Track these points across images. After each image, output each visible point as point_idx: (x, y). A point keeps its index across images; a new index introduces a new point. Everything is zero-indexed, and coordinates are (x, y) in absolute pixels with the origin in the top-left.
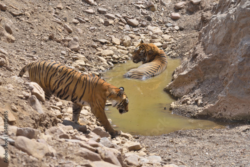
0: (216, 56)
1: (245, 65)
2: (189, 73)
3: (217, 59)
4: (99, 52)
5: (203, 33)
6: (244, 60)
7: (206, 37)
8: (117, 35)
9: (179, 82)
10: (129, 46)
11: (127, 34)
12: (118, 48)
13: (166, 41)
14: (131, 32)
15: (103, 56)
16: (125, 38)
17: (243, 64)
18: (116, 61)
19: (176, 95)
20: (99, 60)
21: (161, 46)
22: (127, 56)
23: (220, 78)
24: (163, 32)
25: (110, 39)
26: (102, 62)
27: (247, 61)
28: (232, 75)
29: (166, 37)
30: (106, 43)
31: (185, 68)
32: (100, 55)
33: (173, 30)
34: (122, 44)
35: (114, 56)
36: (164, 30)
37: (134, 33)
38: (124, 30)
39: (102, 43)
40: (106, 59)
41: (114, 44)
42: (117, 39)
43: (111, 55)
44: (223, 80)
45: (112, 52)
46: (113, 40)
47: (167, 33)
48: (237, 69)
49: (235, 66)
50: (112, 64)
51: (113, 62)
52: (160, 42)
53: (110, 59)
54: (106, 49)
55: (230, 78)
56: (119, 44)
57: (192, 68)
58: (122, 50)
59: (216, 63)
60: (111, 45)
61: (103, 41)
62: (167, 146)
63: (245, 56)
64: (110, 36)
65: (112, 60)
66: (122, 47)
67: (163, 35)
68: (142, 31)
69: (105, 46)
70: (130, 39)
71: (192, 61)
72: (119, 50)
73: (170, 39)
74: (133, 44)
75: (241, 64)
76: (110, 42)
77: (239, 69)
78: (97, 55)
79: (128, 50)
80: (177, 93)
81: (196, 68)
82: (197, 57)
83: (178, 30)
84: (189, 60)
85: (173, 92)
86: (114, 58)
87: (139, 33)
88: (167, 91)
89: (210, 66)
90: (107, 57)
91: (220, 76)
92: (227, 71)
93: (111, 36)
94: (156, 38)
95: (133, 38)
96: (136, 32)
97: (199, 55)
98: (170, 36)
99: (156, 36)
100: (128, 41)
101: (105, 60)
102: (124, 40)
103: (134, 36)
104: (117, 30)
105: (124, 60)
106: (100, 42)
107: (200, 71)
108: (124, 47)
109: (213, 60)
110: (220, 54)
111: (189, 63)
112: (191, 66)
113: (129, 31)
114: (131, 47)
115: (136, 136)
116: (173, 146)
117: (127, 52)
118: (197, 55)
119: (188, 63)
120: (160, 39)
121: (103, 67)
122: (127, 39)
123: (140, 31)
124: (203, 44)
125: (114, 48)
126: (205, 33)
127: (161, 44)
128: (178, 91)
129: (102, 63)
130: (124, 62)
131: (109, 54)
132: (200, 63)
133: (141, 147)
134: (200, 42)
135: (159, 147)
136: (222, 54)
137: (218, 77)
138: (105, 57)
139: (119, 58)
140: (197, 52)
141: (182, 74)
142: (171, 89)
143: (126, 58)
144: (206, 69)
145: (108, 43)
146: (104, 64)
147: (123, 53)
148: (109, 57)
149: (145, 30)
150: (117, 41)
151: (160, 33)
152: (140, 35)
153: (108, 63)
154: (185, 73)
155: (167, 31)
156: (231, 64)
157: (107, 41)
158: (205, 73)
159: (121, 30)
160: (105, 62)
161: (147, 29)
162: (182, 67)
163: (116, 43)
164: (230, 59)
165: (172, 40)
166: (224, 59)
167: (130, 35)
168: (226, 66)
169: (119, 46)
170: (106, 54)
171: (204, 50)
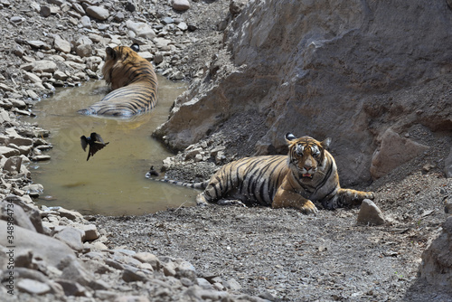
0: (254, 69)
1: (310, 84)
2: (202, 101)
3: (257, 75)
4: (27, 65)
5: (232, 29)
6: (308, 74)
7: (237, 34)
8: (65, 34)
9: (183, 119)
10: (88, 55)
11: (86, 34)
12: (66, 58)
13: (161, 49)
14: (94, 30)
15: (36, 72)
16: (80, 41)
17: (306, 83)
18: (62, 82)
19: (174, 145)
20: (26, 78)
21: (152, 59)
22: (83, 74)
23: (261, 111)
24: (157, 33)
25: (51, 41)
26: (32, 82)
27: (313, 78)
28: (284, 104)
29: (162, 42)
30: (42, 47)
31: (193, 94)
32: (29, 69)
33: (176, 31)
34: (74, 51)
35: (57, 72)
36: (158, 29)
37: (98, 32)
38: (80, 26)
39: (35, 48)
40: (41, 77)
41: (58, 51)
42: (65, 41)
43: (52, 71)
44: (266, 115)
45: (53, 65)
46: (56, 42)
47: (163, 36)
48: (293, 92)
49: (290, 87)
50: (53, 88)
51: (54, 85)
52: (149, 50)
53: (49, 77)
54: (42, 59)
55: (280, 110)
56: (69, 50)
57: (208, 93)
58: (73, 63)
59: (254, 82)
60: (53, 53)
61: (37, 43)
62: (150, 235)
63: (309, 67)
64: (51, 34)
65: (52, 80)
66: (74, 57)
67: (156, 39)
68: (116, 29)
69: (39, 54)
70: (90, 43)
72: (68, 63)
73: (169, 47)
74: (96, 52)
75: (302, 82)
76: (50, 47)
77: (297, 93)
78: (24, 68)
79: (85, 63)
80: (178, 141)
81: (214, 91)
82: (218, 72)
83: (184, 31)
84: (203, 80)
85: (169, 140)
86: (57, 77)
87: (108, 33)
88: (157, 137)
89: (243, 88)
90: (44, 74)
91: (261, 108)
92: (275, 98)
93: (54, 35)
94: (142, 44)
95: (97, 42)
96: (103, 30)
97: (222, 69)
98: (169, 41)
99: (142, 40)
100: (87, 46)
101: (39, 79)
102: (79, 44)
103: (98, 38)
104: (65, 25)
105: (77, 80)
106: (31, 45)
107: (222, 98)
108: (78, 58)
109: (248, 76)
110: (262, 64)
111: (202, 85)
112: (203, 91)
113: (89, 28)
114: (92, 58)
115: (91, 216)
116: (162, 233)
117: (84, 66)
118: (218, 68)
119: (200, 84)
120: (149, 45)
121: (35, 91)
122: (85, 42)
123: (111, 29)
124: (231, 49)
125: (58, 57)
126: (235, 29)
127: (151, 56)
128: (180, 136)
129: (33, 85)
130: (77, 85)
131: (46, 68)
132: (223, 82)
133: (98, 234)
134: (225, 45)
135: (135, 235)
136: (266, 64)
137: (257, 110)
138: (39, 74)
139: (68, 77)
140: (217, 64)
141: (188, 104)
142: (166, 134)
143: (82, 78)
144: (234, 93)
145: (47, 49)
146: (36, 86)
147: (75, 68)
148: (47, 74)
149: (121, 28)
150: (65, 46)
151: (151, 34)
152: (111, 36)
153: (44, 85)
154: (193, 102)
155: (164, 32)
156: (283, 82)
157: (45, 44)
158: (232, 101)
159: (74, 25)
160: (39, 82)
161: (125, 26)
162: (188, 92)
163: (62, 48)
164: (280, 74)
165: (174, 49)
166: (269, 75)
167: (92, 35)
168: (274, 87)
169: (69, 55)
170: (41, 69)
171: (232, 59)
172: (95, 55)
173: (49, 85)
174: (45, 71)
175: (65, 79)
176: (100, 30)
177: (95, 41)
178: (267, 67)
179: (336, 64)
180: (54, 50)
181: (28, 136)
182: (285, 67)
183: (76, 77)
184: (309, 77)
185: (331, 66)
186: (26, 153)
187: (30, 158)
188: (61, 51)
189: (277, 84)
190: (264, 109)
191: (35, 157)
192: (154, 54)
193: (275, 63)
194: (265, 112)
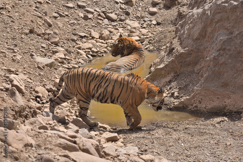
0: (192, 50)
1: (220, 59)
2: (166, 66)
3: (193, 53)
4: (78, 46)
6: (219, 54)
7: (182, 31)
8: (96, 29)
9: (157, 74)
10: (107, 39)
11: (106, 28)
13: (143, 35)
14: (110, 26)
16: (103, 32)
18: (95, 54)
20: (78, 53)
21: (139, 40)
22: (106, 50)
23: (196, 71)
24: (141, 26)
25: (90, 33)
26: (81, 55)
27: (222, 56)
28: (208, 69)
29: (144, 31)
31: (162, 61)
32: (79, 48)
33: (151, 25)
34: (101, 37)
35: (93, 49)
36: (142, 24)
37: (112, 27)
38: (103, 24)
39: (82, 37)
40: (85, 52)
41: (93, 38)
42: (96, 33)
43: (90, 49)
44: (199, 73)
45: (91, 46)
46: (92, 33)
47: (144, 28)
48: (212, 63)
49: (210, 60)
50: (91, 57)
52: (137, 36)
53: (89, 52)
54: (85, 42)
55: (206, 71)
56: (98, 37)
57: (169, 62)
58: (100, 44)
59: (192, 57)
60: (90, 39)
61: (83, 34)
62: (143, 137)
63: (219, 50)
65: (91, 53)
66: (101, 41)
67: (141, 30)
68: (121, 25)
69: (84, 40)
70: (108, 33)
71: (168, 55)
72: (98, 44)
73: (147, 34)
74: (112, 38)
75: (216, 58)
76: (89, 36)
78: (77, 48)
79: (106, 43)
81: (172, 61)
82: (174, 51)
83: (155, 25)
84: (166, 54)
86: (93, 52)
87: (117, 27)
89: (186, 60)
91: (196, 70)
92: (203, 65)
93: (90, 30)
94: (134, 32)
95: (112, 32)
96: (115, 26)
97: (176, 49)
98: (147, 31)
99: (134, 30)
100: (107, 35)
101: (84, 53)
102: (103, 34)
103: (112, 30)
104: (96, 24)
105: (103, 53)
106: (80, 36)
107: (176, 65)
108: (103, 41)
109: (189, 54)
110: (196, 48)
111: (166, 57)
112: (167, 60)
113: (108, 25)
114: (110, 41)
115: (114, 128)
116: (150, 137)
117: (106, 45)
118: (173, 49)
119: (164, 57)
120: (138, 33)
121: (82, 60)
122: (106, 33)
123: (118, 25)
124: (179, 39)
125: (93, 41)
126: (181, 28)
127: (138, 38)
130: (103, 55)
131: (88, 47)
132: (176, 57)
133: (118, 137)
134: (177, 36)
136: (198, 48)
137: (194, 70)
138: (84, 50)
139: (98, 51)
140: (173, 46)
141: (159, 67)
143: (105, 52)
144: (182, 62)
145: (87, 37)
146: (83, 57)
147: (102, 47)
149: (123, 25)
150: (96, 35)
151: (138, 27)
152: (119, 29)
153: (87, 56)
154: (162, 66)
155: (145, 26)
156: (207, 58)
157: (86, 35)
158: (181, 66)
159: (100, 24)
160: (84, 55)
161: (125, 23)
162: (159, 60)
163: (95, 36)
164: (205, 53)
165: (150, 35)
166: (200, 53)
167: (109, 29)
168: (202, 60)
169: (98, 40)
170: (85, 48)
171: (181, 44)
172: (111, 39)
173: (89, 56)
174: (87, 49)
175: (97, 52)
176: (113, 26)
177: (111, 32)
178: (198, 49)
180: (91, 38)
182: (208, 49)
183: (102, 51)
184: (220, 56)
188: (94, 38)
189: (203, 58)
192: (140, 37)
193: (202, 47)
194: (198, 72)
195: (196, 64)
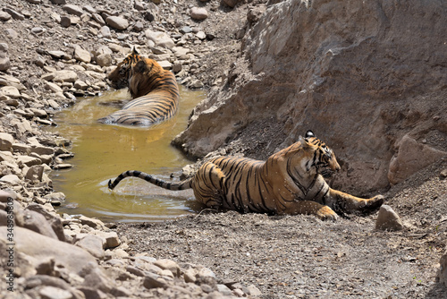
0: (271, 77)
1: (327, 92)
2: (221, 109)
3: (275, 82)
4: (48, 74)
5: (250, 38)
6: (326, 81)
7: (254, 42)
8: (85, 44)
9: (202, 127)
10: (108, 65)
11: (106, 43)
12: (86, 68)
13: (179, 58)
14: (113, 40)
15: (57, 81)
16: (100, 51)
17: (324, 90)
18: (82, 92)
19: (194, 153)
20: (47, 88)
21: (171, 68)
22: (103, 84)
23: (279, 118)
24: (176, 42)
25: (72, 51)
26: (53, 92)
27: (331, 85)
28: (302, 111)
29: (181, 51)
30: (62, 57)
31: (212, 102)
32: (50, 79)
33: (194, 40)
34: (94, 60)
35: (77, 82)
36: (177, 38)
37: (118, 42)
38: (100, 36)
39: (56, 58)
40: (62, 87)
41: (79, 61)
42: (85, 51)
43: (72, 81)
44: (284, 122)
45: (73, 75)
46: (77, 52)
47: (181, 45)
48: (310, 99)
49: (308, 94)
50: (73, 97)
51: (75, 94)
52: (168, 59)
53: (70, 87)
54: (62, 69)
55: (298, 117)
56: (89, 60)
57: (226, 101)
58: (93, 73)
59: (272, 90)
60: (73, 63)
61: (58, 53)
62: (170, 241)
63: (326, 74)
64: (71, 44)
65: (74, 89)
66: (94, 67)
67: (175, 48)
68: (135, 39)
69: (60, 64)
70: (110, 52)
71: (226, 89)
72: (88, 73)
73: (187, 56)
74: (116, 61)
75: (319, 90)
76: (70, 57)
77: (314, 100)
78: (45, 78)
79: (105, 72)
80: (197, 148)
81: (233, 99)
82: (236, 80)
83: (202, 40)
84: (222, 88)
85: (188, 148)
86: (78, 87)
87: (128, 42)
88: (177, 145)
89: (261, 96)
90: (65, 83)
91: (279, 115)
92: (293, 105)
93: (74, 45)
94: (161, 53)
95: (117, 52)
96: (123, 40)
97: (240, 77)
98: (188, 50)
99: (161, 49)
100: (106, 56)
101: (60, 89)
102: (99, 54)
103: (118, 47)
104: (86, 35)
105: (97, 90)
106: (52, 56)
107: (241, 106)
108: (98, 67)
109: (266, 84)
110: (280, 72)
111: (220, 93)
112: (222, 99)
113: (109, 38)
115: (112, 224)
116: (182, 240)
117: (104, 76)
118: (236, 76)
119: (218, 92)
120: (168, 54)
121: (56, 101)
122: (104, 51)
123: (130, 38)
124: (249, 57)
125: (78, 67)
126: (253, 37)
127: (170, 65)
128: (199, 144)
129: (54, 94)
130: (97, 94)
131: (67, 78)
132: (241, 90)
133: (119, 241)
134: (243, 53)
135: (156, 242)
136: (283, 72)
137: (276, 117)
138: (60, 84)
139: (88, 86)
140: (236, 72)
141: (206, 112)
142: (185, 142)
143: (102, 87)
144: (252, 101)
145: (67, 59)
146: (57, 96)
147: (95, 78)
148: (68, 84)
149: (140, 38)
150: (86, 56)
151: (170, 43)
152: (131, 45)
153: (65, 95)
154: (212, 110)
155: (183, 41)
156: (301, 90)
157: (65, 54)
158: (250, 109)
159: (94, 35)
160: (60, 92)
161: (144, 36)
162: (207, 100)
163: (82, 58)
164: (298, 82)
165: (193, 58)
166: (287, 83)
167: (112, 45)
168: (291, 95)
169: (89, 65)
170: (62, 78)
171: (250, 67)
172: (115, 64)
173: (70, 95)
174: (65, 81)
175: (85, 88)
176: (120, 40)
177: (114, 51)
178: (285, 75)
179: (353, 71)
180: (74, 60)
181: (49, 145)
182: (303, 75)
183: (95, 86)
184: (327, 85)
185: (348, 73)
186: (48, 162)
187: (52, 167)
188: (81, 61)
189: (294, 92)
190: (282, 117)
191: (57, 166)
192: (173, 63)
193: (293, 71)
194: (283, 120)
195: (281, 104)
